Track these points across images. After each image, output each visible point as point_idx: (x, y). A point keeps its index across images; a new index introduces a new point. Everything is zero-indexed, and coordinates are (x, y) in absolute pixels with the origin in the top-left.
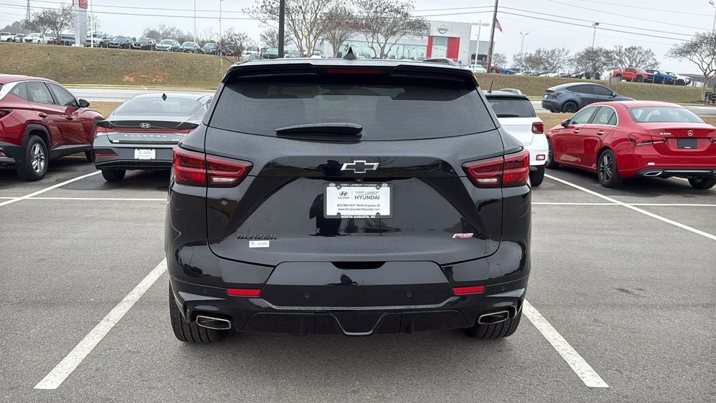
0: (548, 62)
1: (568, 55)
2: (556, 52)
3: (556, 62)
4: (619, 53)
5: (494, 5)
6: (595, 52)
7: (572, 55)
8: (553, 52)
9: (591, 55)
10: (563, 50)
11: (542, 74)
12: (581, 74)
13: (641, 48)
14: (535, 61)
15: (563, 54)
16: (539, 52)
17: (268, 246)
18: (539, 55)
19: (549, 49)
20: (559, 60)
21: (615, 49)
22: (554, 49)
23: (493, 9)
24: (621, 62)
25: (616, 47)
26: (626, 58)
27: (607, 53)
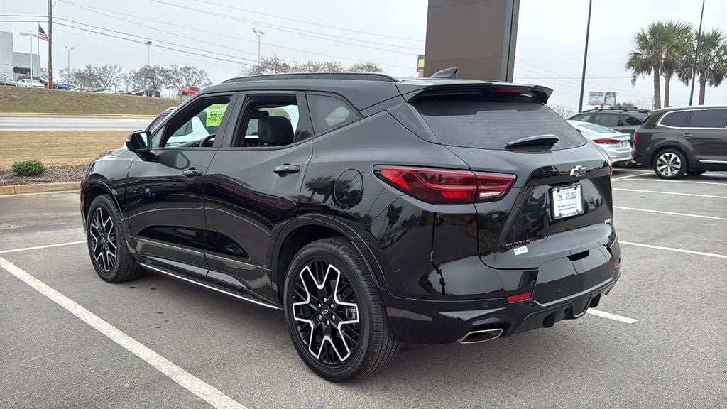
0: (100, 78)
1: (121, 73)
2: (108, 69)
3: (109, 79)
4: (175, 72)
5: (48, 15)
6: (153, 71)
7: (126, 71)
8: (105, 68)
9: (148, 73)
10: (115, 67)
11: (98, 91)
12: (141, 91)
13: (195, 68)
14: (85, 78)
15: (116, 71)
16: (89, 68)
17: (527, 251)
18: (90, 70)
19: (100, 65)
20: (112, 76)
21: (171, 68)
22: (104, 66)
23: (47, 19)
24: (178, 81)
25: (172, 66)
26: (183, 77)
27: (164, 72)
